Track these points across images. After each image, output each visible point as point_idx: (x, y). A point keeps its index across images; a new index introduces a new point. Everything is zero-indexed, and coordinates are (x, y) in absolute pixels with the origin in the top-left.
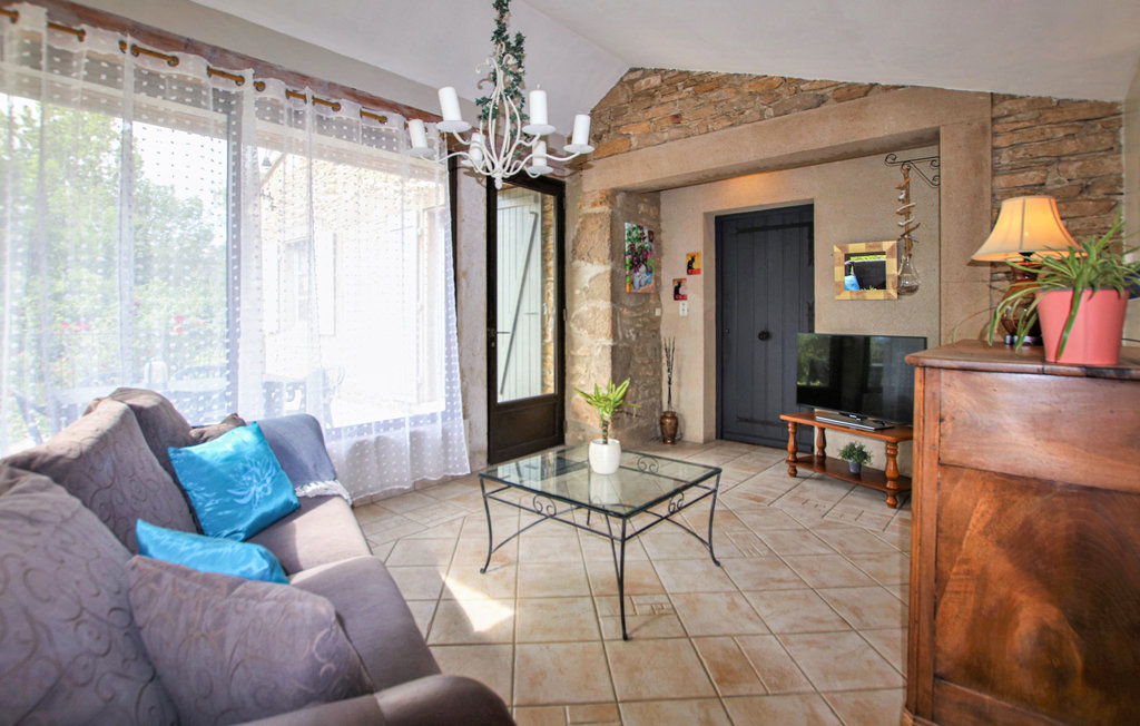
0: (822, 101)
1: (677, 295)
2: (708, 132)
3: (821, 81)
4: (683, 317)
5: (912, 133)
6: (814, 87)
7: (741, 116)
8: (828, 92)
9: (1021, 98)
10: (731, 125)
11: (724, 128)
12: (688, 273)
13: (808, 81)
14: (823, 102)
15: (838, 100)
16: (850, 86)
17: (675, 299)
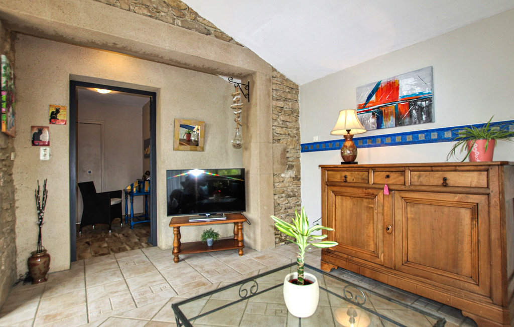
0: (208, 34)
1: (36, 140)
2: (129, 10)
3: (209, 22)
4: (44, 161)
5: (246, 70)
6: (203, 22)
7: (158, 14)
8: (212, 30)
9: (278, 72)
10: (149, 16)
11: (144, 14)
12: (51, 122)
13: (202, 18)
14: (210, 34)
15: (216, 36)
16: (223, 33)
17: (34, 144)
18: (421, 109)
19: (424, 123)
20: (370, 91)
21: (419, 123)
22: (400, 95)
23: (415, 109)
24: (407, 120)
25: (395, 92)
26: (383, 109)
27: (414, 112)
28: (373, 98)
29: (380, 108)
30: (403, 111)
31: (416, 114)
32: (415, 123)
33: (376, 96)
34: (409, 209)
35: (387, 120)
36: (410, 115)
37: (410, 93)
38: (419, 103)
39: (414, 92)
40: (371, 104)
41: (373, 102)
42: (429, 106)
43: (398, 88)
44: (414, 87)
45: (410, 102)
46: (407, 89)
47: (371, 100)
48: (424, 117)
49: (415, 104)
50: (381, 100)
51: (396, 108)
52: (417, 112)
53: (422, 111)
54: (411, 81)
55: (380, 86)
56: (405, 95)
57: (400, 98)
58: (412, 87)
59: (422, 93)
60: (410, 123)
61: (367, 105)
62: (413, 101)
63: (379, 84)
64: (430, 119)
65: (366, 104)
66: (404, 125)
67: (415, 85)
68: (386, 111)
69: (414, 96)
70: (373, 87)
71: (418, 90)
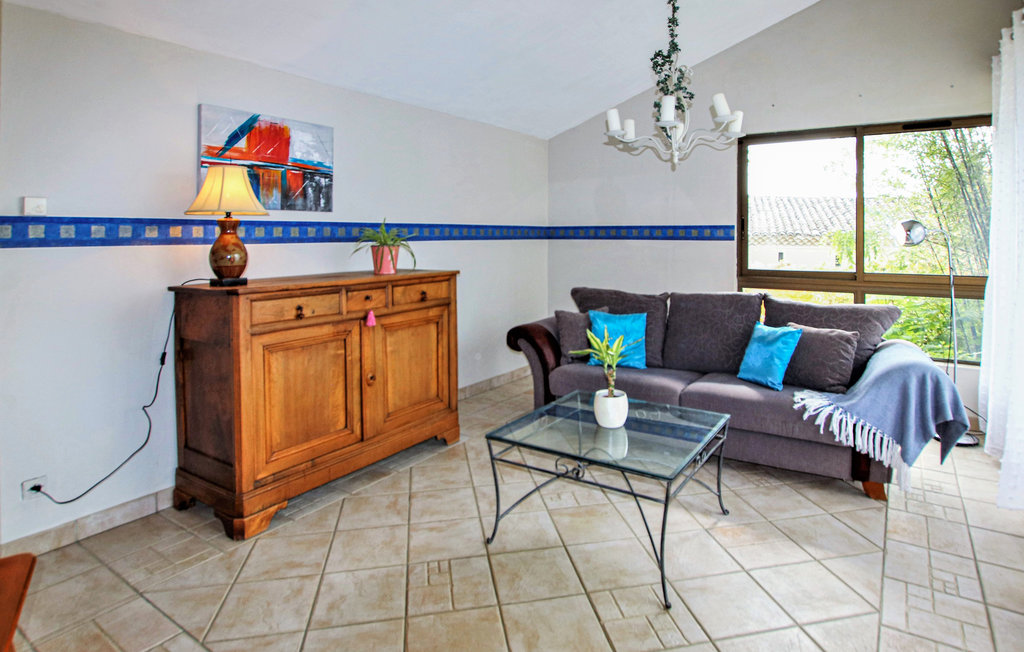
18: (318, 189)
19: (322, 211)
20: (235, 127)
21: (316, 210)
22: (290, 156)
23: (311, 186)
24: (300, 201)
25: (283, 146)
26: (261, 172)
27: (310, 190)
28: (242, 144)
29: (255, 169)
30: (294, 186)
31: (312, 195)
32: (311, 209)
33: (249, 140)
34: (389, 340)
35: (267, 196)
36: (304, 194)
37: (306, 158)
38: (317, 178)
39: (311, 158)
40: (236, 155)
41: (238, 151)
42: (329, 187)
43: (287, 142)
44: (312, 151)
45: (305, 173)
46: (301, 148)
47: (236, 146)
48: (322, 201)
49: (312, 180)
50: (258, 152)
51: (283, 176)
52: (314, 191)
53: (320, 192)
54: (308, 138)
55: (257, 125)
56: (298, 157)
57: (290, 160)
58: (309, 149)
59: (320, 164)
60: (305, 208)
61: (227, 153)
62: (310, 173)
63: (254, 119)
64: (328, 208)
65: (224, 149)
66: (295, 209)
67: (313, 147)
68: (267, 178)
69: (310, 166)
70: (243, 120)
71: (316, 158)
